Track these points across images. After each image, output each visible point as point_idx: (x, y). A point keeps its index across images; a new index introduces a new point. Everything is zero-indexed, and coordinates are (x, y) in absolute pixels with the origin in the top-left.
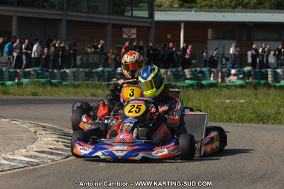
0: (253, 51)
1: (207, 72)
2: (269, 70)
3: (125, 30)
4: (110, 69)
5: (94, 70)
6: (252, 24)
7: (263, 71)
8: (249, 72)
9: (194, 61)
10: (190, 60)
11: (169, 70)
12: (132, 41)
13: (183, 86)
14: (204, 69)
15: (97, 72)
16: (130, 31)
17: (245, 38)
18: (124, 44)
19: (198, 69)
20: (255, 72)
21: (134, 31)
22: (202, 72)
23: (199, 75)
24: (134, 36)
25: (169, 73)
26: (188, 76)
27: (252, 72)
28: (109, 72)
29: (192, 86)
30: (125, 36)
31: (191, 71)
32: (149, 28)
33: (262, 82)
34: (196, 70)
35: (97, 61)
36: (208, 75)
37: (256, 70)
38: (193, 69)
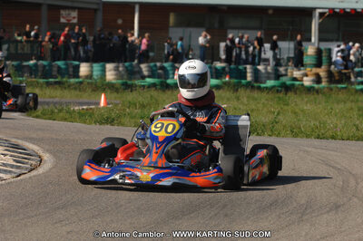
0: (228, 42)
1: (169, 68)
2: (248, 67)
3: (63, 12)
4: (45, 63)
5: (25, 64)
6: (225, 8)
7: (241, 67)
8: (223, 69)
9: (151, 54)
10: (147, 51)
11: (121, 65)
12: (72, 27)
13: (144, 86)
14: (166, 65)
15: (28, 66)
16: (69, 14)
17: (216, 25)
18: (63, 30)
19: (158, 64)
20: (230, 69)
21: (75, 14)
22: (162, 68)
23: (160, 71)
24: (75, 21)
25: (121, 69)
26: (146, 73)
27: (227, 69)
28: (44, 66)
29: (154, 85)
30: (63, 20)
31: (149, 67)
32: (96, 10)
33: (243, 81)
34: (155, 66)
35: (29, 52)
36: (171, 72)
37: (232, 66)
38: (152, 64)
